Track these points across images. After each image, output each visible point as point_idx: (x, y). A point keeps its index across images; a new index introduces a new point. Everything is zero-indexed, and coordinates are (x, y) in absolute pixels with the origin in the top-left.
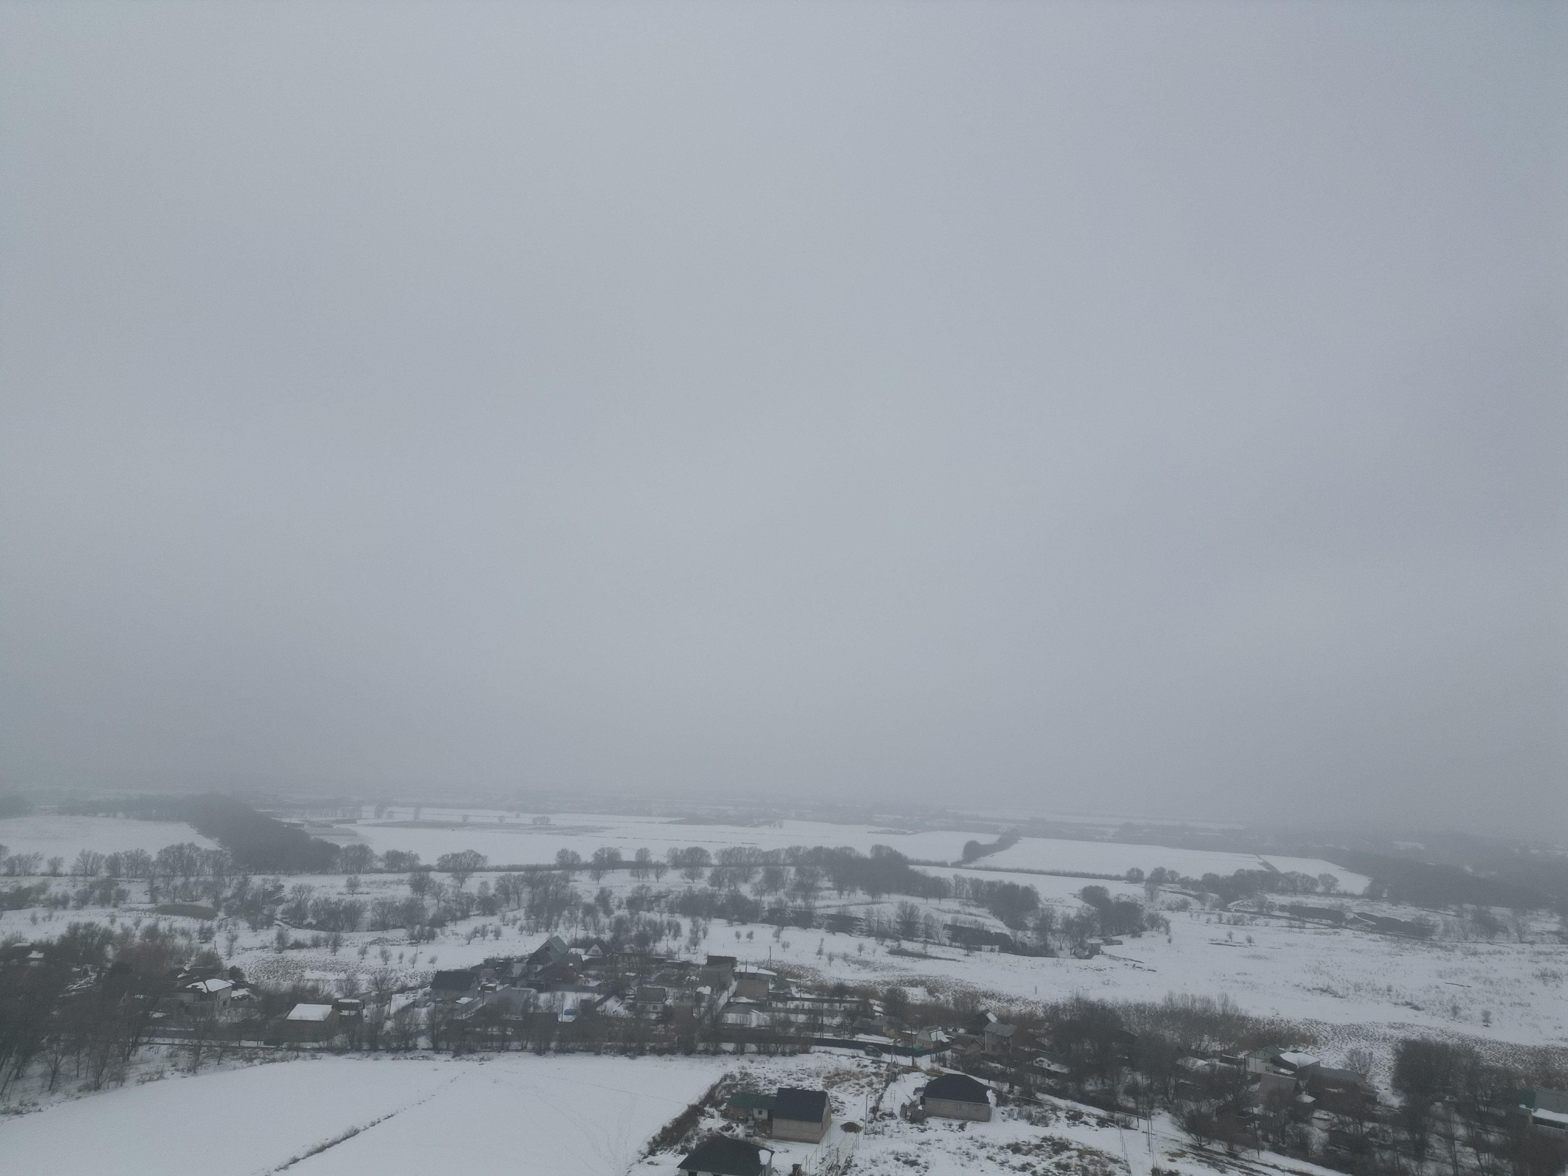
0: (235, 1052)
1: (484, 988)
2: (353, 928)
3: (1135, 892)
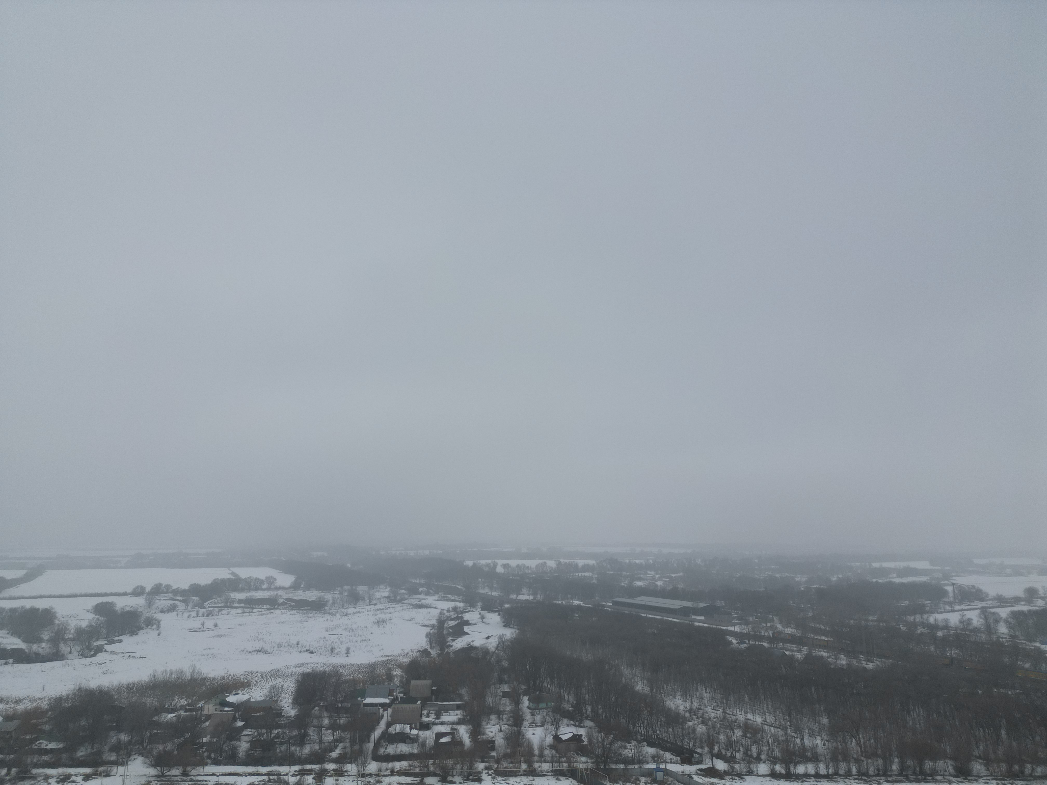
3: (138, 602)
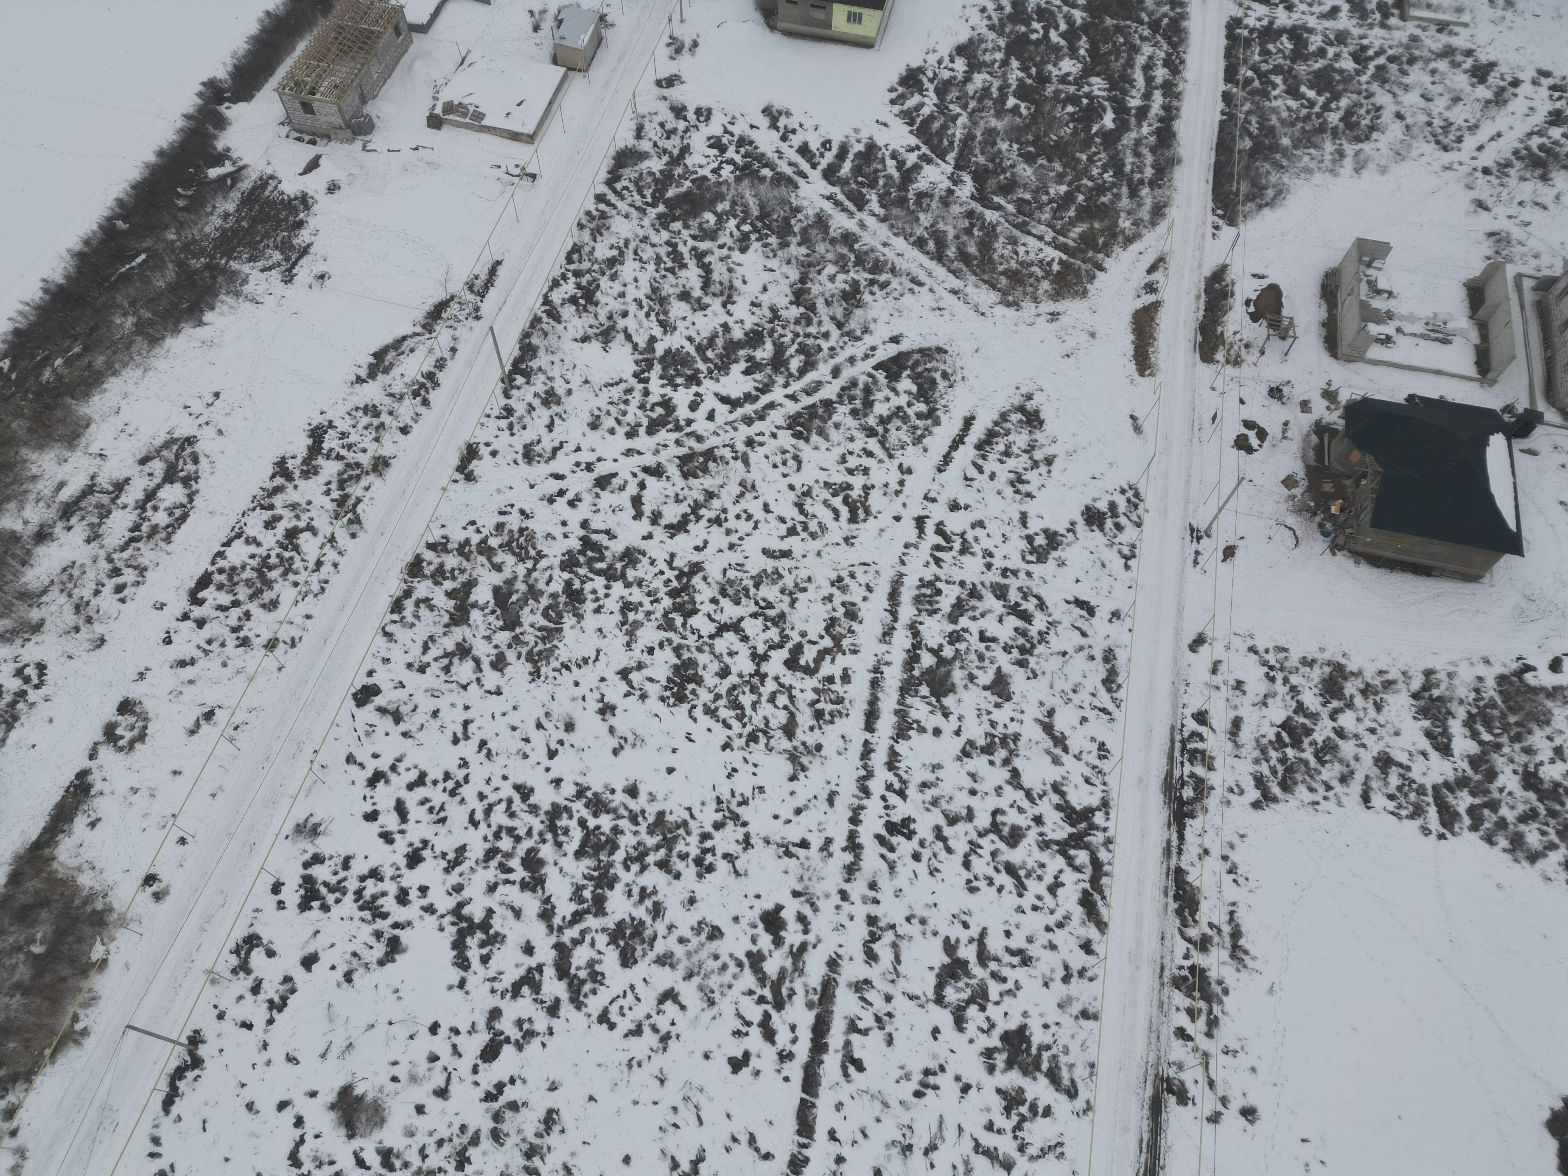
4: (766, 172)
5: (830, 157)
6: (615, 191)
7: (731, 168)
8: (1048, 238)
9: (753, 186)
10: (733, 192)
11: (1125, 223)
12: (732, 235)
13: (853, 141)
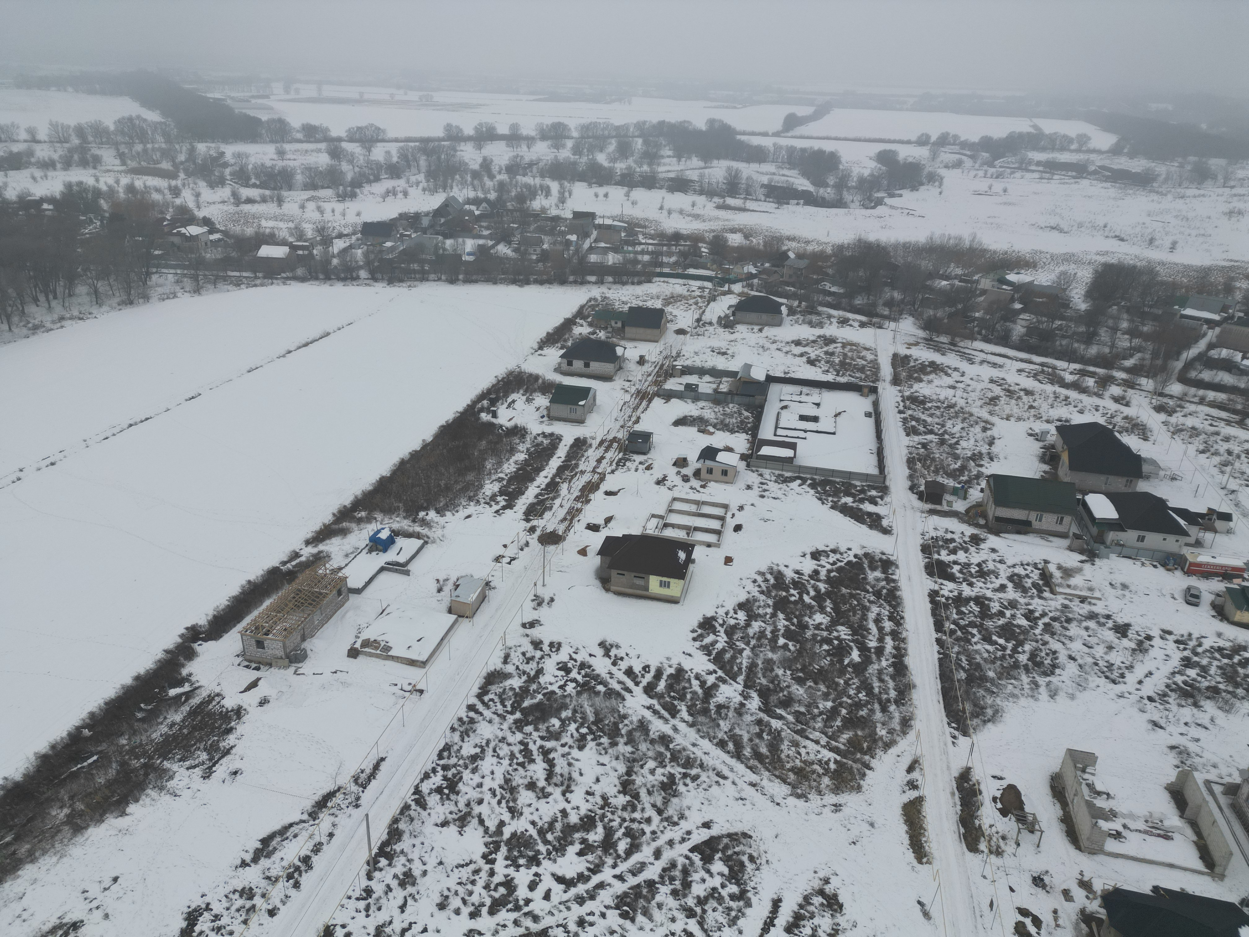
0: (225, 279)
1: (402, 235)
2: (290, 188)
3: (921, 153)
4: (601, 688)
5: (649, 677)
6: (483, 703)
7: (574, 685)
8: (823, 742)
9: (590, 698)
10: (574, 702)
11: (882, 732)
12: (572, 736)
13: (666, 666)
